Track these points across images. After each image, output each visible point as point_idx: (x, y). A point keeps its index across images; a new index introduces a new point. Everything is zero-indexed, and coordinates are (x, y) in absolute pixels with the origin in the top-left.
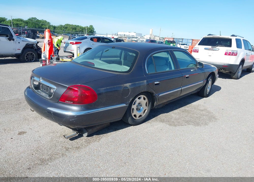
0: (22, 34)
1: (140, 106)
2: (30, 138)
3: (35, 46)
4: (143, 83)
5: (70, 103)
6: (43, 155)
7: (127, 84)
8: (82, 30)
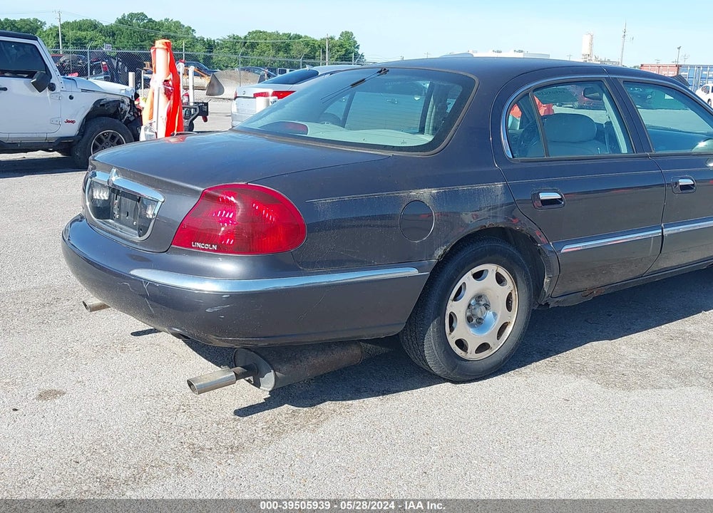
0: (91, 74)
1: (483, 308)
2: (76, 411)
3: (126, 107)
4: (489, 191)
5: (208, 250)
6: (111, 466)
7: (422, 191)
8: (314, 51)
